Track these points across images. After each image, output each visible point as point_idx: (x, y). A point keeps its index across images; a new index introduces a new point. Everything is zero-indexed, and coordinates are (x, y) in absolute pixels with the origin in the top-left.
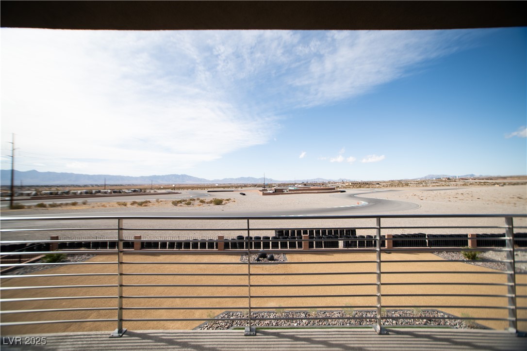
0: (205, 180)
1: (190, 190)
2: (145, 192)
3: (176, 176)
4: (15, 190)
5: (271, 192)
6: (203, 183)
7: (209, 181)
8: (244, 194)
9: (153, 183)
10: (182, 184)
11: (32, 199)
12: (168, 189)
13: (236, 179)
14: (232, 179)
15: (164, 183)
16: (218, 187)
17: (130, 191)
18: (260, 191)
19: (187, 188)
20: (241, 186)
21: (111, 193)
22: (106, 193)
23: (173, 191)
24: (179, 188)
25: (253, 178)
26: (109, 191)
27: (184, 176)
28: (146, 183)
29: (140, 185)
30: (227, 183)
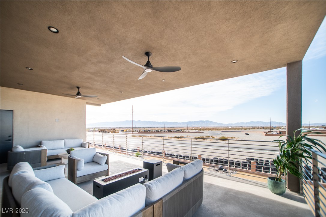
0: (221, 124)
1: (210, 131)
2: (183, 131)
3: (202, 122)
4: (134, 129)
5: (275, 133)
6: (220, 126)
7: (225, 125)
8: (248, 134)
9: (189, 126)
10: (206, 127)
11: (138, 133)
12: (197, 130)
13: (247, 123)
14: (243, 123)
15: (195, 126)
16: (231, 129)
17: (176, 131)
18: (264, 132)
19: (209, 129)
20: (249, 128)
21: (167, 131)
22: (165, 131)
23: (199, 131)
24: (203, 129)
25: (261, 122)
26: (166, 130)
27: (207, 122)
28: (185, 126)
29: (182, 127)
30: (238, 126)
